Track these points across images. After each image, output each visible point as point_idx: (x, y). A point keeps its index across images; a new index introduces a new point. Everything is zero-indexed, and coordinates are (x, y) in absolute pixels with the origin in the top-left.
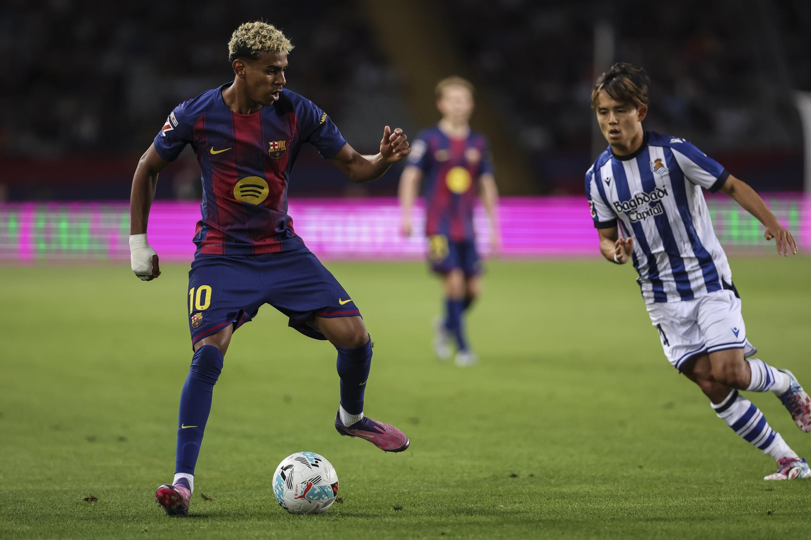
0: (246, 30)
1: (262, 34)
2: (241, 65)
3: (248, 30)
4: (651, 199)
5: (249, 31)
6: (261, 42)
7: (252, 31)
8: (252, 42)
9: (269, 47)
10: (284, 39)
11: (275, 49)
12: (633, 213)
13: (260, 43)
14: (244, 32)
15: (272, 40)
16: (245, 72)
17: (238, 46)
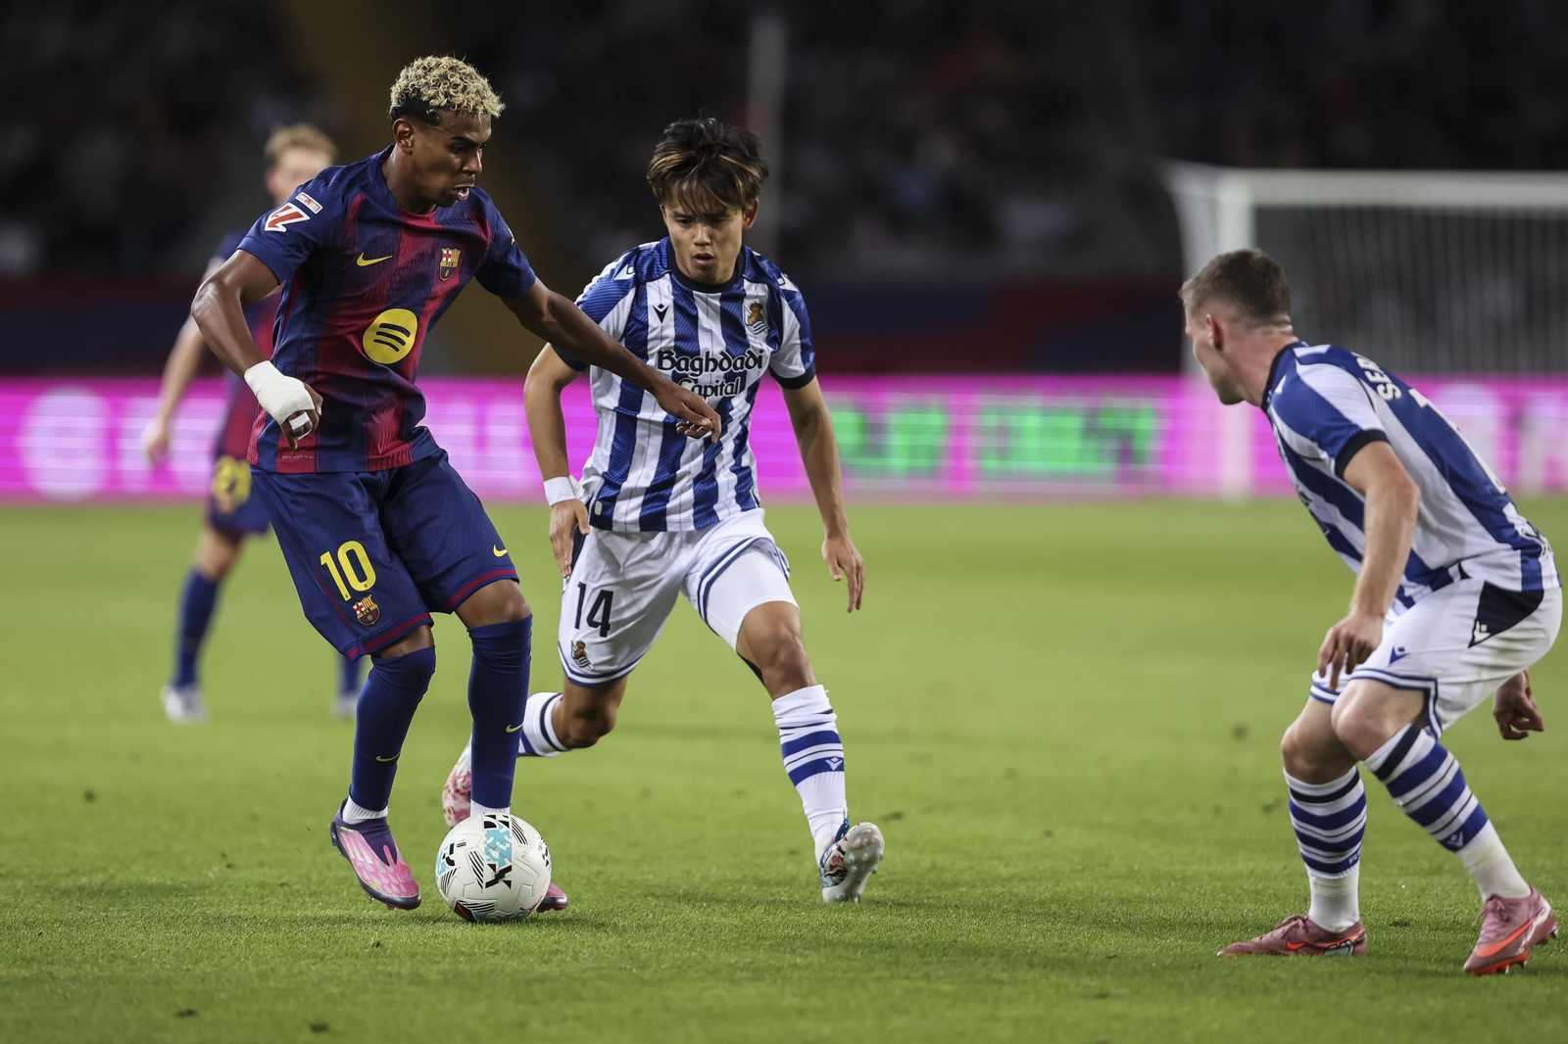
0: (425, 68)
1: (452, 80)
2: (407, 129)
3: (428, 70)
4: (732, 368)
5: (430, 71)
6: (446, 95)
7: (436, 72)
8: (431, 92)
9: (459, 105)
10: (489, 93)
11: (471, 111)
12: (690, 382)
13: (446, 97)
14: (420, 72)
15: (468, 93)
16: (413, 142)
17: (407, 94)
